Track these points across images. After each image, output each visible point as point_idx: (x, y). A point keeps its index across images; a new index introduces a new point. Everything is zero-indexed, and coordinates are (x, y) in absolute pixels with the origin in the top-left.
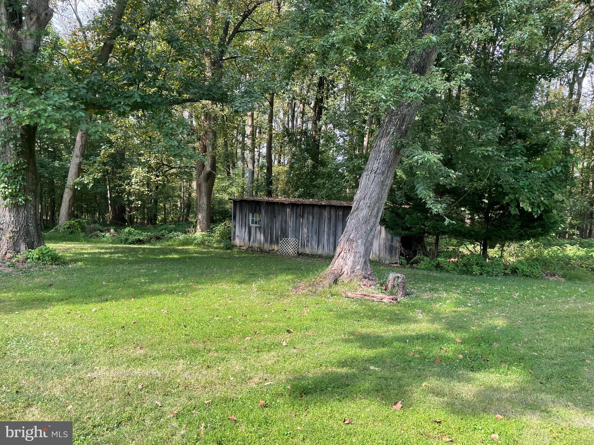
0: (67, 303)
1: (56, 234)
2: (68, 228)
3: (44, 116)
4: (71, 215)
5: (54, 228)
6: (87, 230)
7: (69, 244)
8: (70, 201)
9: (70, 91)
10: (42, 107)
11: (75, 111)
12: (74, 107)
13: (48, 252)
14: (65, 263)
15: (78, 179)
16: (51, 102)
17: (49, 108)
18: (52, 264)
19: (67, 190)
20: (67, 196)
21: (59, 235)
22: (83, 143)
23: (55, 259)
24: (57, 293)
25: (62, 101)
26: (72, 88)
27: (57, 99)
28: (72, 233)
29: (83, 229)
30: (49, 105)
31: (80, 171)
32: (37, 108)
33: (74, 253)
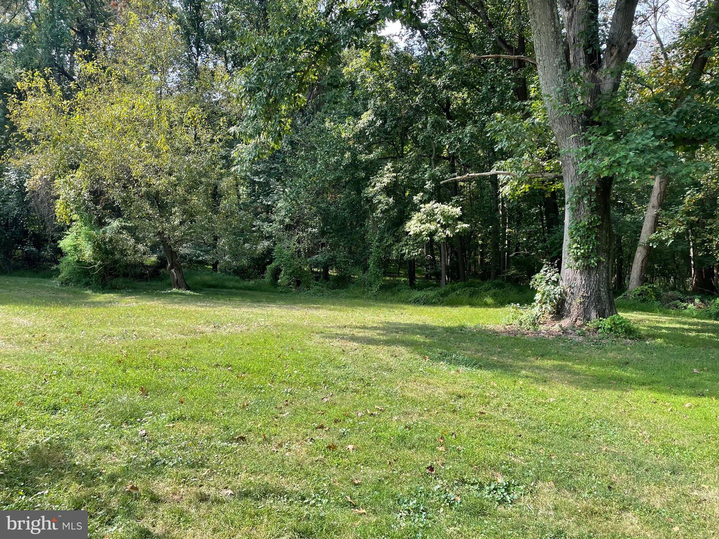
0: (650, 389)
1: (625, 301)
2: (639, 295)
3: (625, 164)
4: (643, 280)
5: (623, 294)
6: (663, 298)
7: (641, 314)
8: (642, 261)
9: (655, 129)
10: (623, 154)
11: (662, 152)
12: (660, 147)
13: (621, 323)
14: (641, 338)
15: (654, 235)
16: (633, 146)
17: (631, 154)
18: (625, 338)
19: (639, 249)
20: (639, 255)
21: (629, 303)
22: (662, 190)
23: (630, 332)
24: (636, 374)
25: (646, 141)
26: (657, 123)
27: (640, 140)
28: (644, 301)
29: (658, 297)
30: (630, 150)
31: (657, 225)
32: (618, 155)
33: (648, 327)
